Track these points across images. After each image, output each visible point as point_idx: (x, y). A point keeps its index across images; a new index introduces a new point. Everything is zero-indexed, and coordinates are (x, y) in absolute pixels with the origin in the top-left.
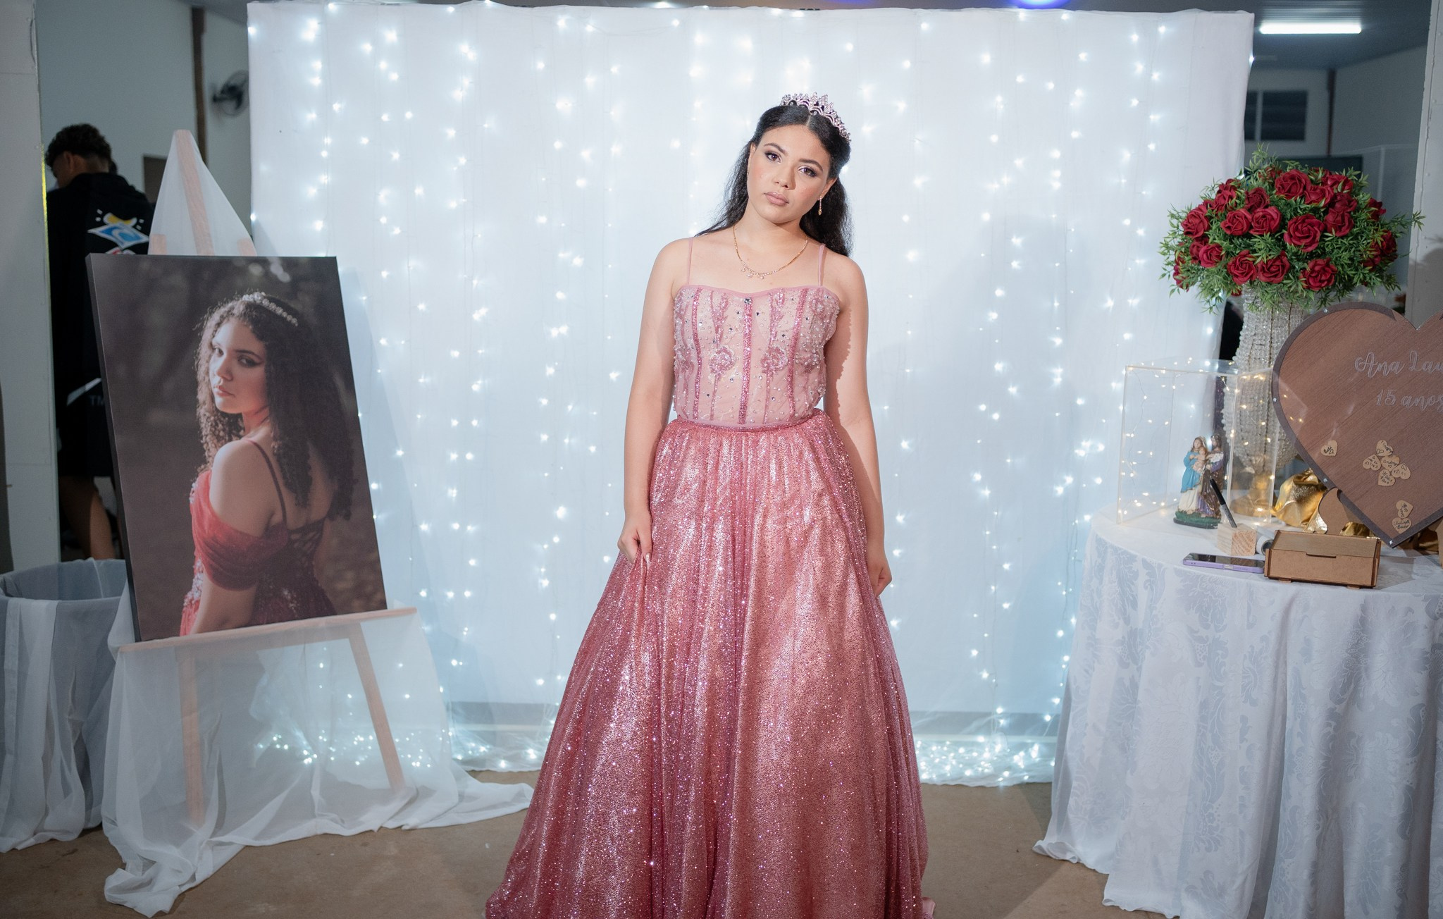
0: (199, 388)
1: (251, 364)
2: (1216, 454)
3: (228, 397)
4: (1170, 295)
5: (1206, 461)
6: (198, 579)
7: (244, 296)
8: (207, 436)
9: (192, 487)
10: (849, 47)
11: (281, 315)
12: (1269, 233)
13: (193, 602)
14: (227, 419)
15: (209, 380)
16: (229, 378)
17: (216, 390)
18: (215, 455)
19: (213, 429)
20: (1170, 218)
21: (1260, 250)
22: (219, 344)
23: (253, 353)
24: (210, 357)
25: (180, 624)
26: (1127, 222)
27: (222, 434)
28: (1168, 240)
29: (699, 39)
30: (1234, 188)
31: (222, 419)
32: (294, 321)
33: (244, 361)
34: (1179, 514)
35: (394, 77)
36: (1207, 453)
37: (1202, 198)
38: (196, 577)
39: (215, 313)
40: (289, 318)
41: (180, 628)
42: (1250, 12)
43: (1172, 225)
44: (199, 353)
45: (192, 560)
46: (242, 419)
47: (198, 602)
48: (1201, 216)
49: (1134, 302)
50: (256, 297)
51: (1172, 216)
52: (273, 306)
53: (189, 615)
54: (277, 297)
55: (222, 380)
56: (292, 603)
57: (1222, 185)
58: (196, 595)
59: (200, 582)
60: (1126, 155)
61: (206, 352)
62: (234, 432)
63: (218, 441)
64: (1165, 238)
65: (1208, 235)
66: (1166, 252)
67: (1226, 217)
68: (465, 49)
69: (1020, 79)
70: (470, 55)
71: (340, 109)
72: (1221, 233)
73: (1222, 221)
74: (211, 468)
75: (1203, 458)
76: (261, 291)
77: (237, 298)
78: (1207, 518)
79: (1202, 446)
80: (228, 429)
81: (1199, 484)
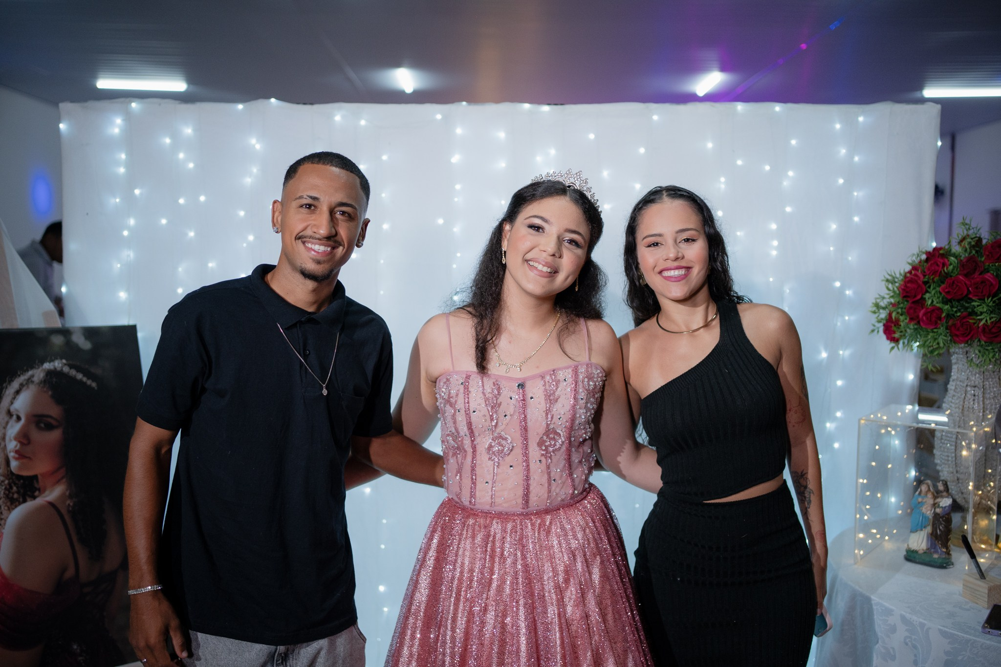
1: (49, 427)
2: (945, 499)
3: (25, 461)
4: (891, 351)
5: (935, 505)
7: (45, 364)
10: (592, 136)
11: (81, 380)
12: (990, 299)
14: (22, 481)
15: (5, 446)
16: (25, 442)
17: (11, 455)
18: (7, 518)
19: (7, 492)
20: (884, 283)
21: (982, 313)
22: (17, 410)
23: (51, 417)
24: (7, 423)
26: (838, 284)
27: (16, 496)
28: (878, 301)
29: (459, 131)
30: (943, 256)
31: (17, 482)
32: (94, 385)
33: (42, 425)
34: (908, 552)
35: (191, 165)
36: (935, 498)
37: (909, 264)
39: (14, 381)
40: (89, 382)
43: (888, 289)
46: (37, 481)
48: (919, 281)
49: (844, 353)
50: (56, 364)
51: (887, 281)
52: (73, 372)
54: (78, 363)
55: (19, 445)
56: (81, 656)
57: (928, 253)
60: (833, 226)
61: (3, 419)
62: (29, 493)
63: (12, 504)
64: (876, 299)
65: (925, 298)
66: (877, 311)
67: (943, 282)
68: (253, 141)
69: (739, 162)
70: (258, 147)
71: (141, 194)
72: (940, 297)
73: (940, 286)
74: (3, 531)
75: (931, 502)
76: (61, 359)
77: (37, 366)
78: (939, 558)
79: (929, 490)
80: (22, 491)
81: (929, 525)
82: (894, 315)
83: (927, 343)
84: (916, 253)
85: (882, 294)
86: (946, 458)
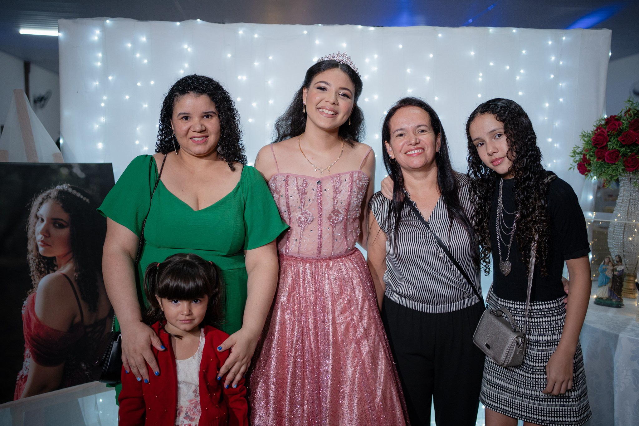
0: (29, 242)
1: (61, 227)
2: (620, 266)
3: (47, 247)
5: (614, 270)
6: (27, 362)
7: (57, 187)
8: (33, 271)
9: (24, 304)
10: (401, 46)
11: (79, 197)
13: (23, 377)
14: (46, 260)
15: (35, 237)
16: (47, 235)
17: (39, 243)
18: (38, 283)
19: (38, 267)
22: (41, 215)
23: (61, 220)
24: (36, 223)
25: (14, 392)
26: (550, 140)
27: (43, 269)
28: (575, 149)
29: (317, 42)
30: (617, 120)
31: (43, 261)
32: (88, 200)
33: (57, 225)
34: (598, 299)
35: (146, 61)
36: (613, 266)
37: (594, 126)
38: (25, 361)
39: (39, 197)
40: (85, 199)
41: (14, 395)
42: (610, 29)
44: (29, 221)
45: (24, 349)
46: (56, 261)
47: (26, 377)
48: (605, 135)
50: (64, 186)
51: (584, 135)
52: (74, 192)
53: (20, 385)
54: (78, 187)
55: (43, 237)
56: (87, 371)
57: (605, 119)
58: (25, 373)
59: (28, 364)
60: (547, 105)
61: (33, 220)
62: (51, 268)
63: (41, 274)
64: (574, 148)
65: (607, 145)
66: (574, 155)
67: (619, 135)
68: (186, 46)
69: (491, 64)
70: (189, 50)
71: (112, 79)
72: (618, 144)
73: (617, 137)
74: (36, 291)
75: (612, 268)
76: (67, 183)
77: (52, 188)
78: (616, 301)
79: (610, 261)
80: (46, 267)
81: (610, 282)
82: (587, 157)
83: (609, 173)
84: (599, 120)
85: (577, 146)
86: (617, 243)
